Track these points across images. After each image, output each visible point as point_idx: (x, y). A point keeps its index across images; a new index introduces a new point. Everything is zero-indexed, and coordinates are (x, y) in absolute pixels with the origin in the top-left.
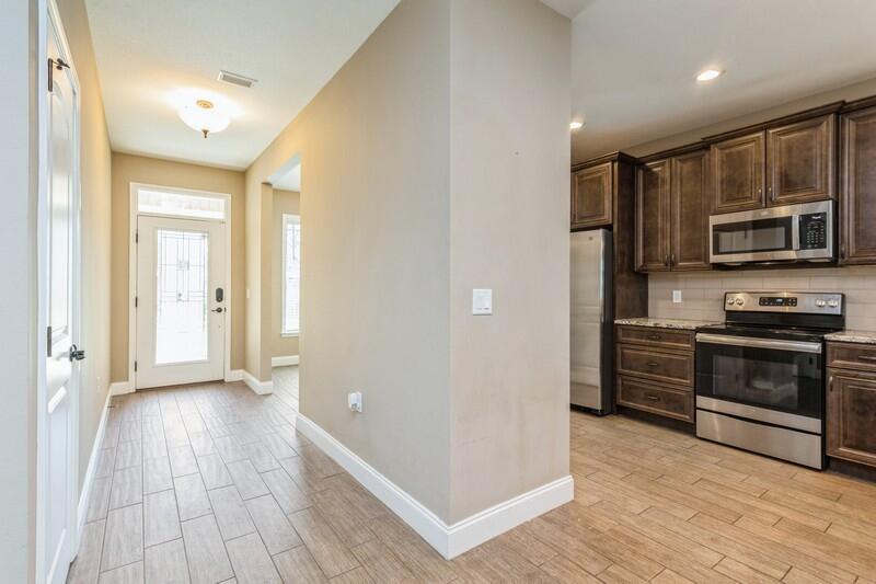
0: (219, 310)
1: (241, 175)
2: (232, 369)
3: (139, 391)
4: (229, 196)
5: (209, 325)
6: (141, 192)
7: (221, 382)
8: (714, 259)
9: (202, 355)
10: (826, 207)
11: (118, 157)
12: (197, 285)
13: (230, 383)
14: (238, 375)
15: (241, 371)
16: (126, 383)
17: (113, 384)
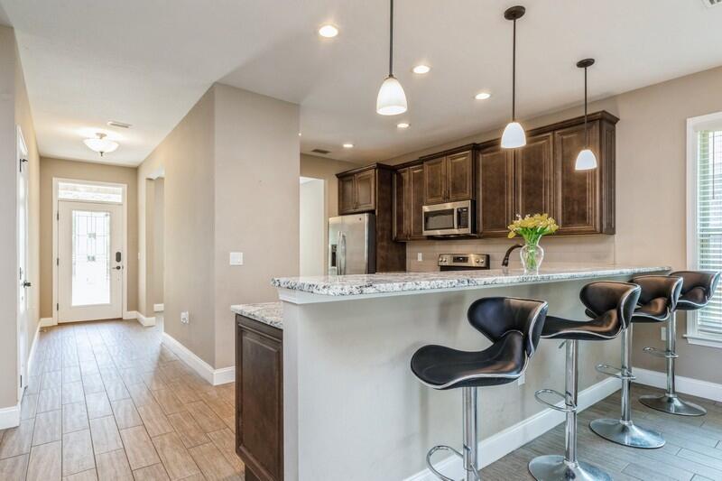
0: (118, 268)
1: (134, 171)
2: (128, 310)
3: (60, 324)
4: (126, 186)
5: (111, 280)
6: (61, 185)
7: (120, 320)
8: (426, 233)
9: (107, 301)
10: (468, 204)
11: (44, 160)
12: (102, 250)
13: (127, 321)
14: (133, 315)
15: (135, 312)
16: (50, 319)
17: (42, 319)
